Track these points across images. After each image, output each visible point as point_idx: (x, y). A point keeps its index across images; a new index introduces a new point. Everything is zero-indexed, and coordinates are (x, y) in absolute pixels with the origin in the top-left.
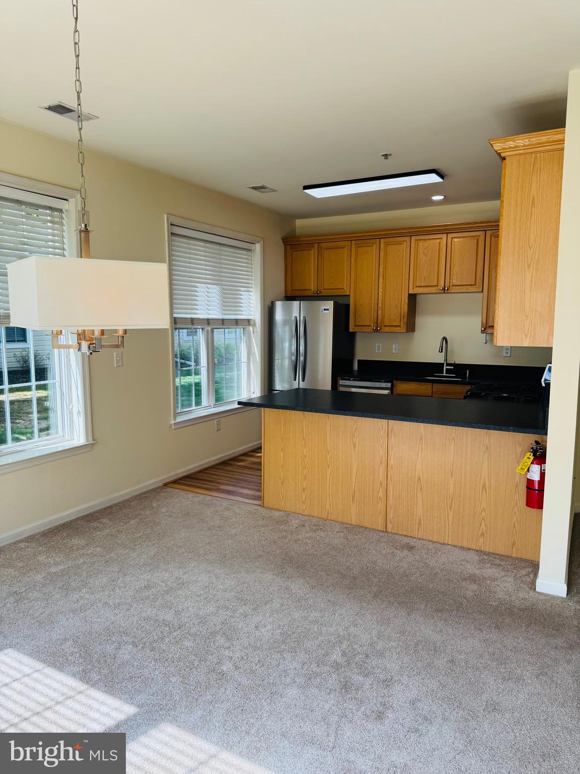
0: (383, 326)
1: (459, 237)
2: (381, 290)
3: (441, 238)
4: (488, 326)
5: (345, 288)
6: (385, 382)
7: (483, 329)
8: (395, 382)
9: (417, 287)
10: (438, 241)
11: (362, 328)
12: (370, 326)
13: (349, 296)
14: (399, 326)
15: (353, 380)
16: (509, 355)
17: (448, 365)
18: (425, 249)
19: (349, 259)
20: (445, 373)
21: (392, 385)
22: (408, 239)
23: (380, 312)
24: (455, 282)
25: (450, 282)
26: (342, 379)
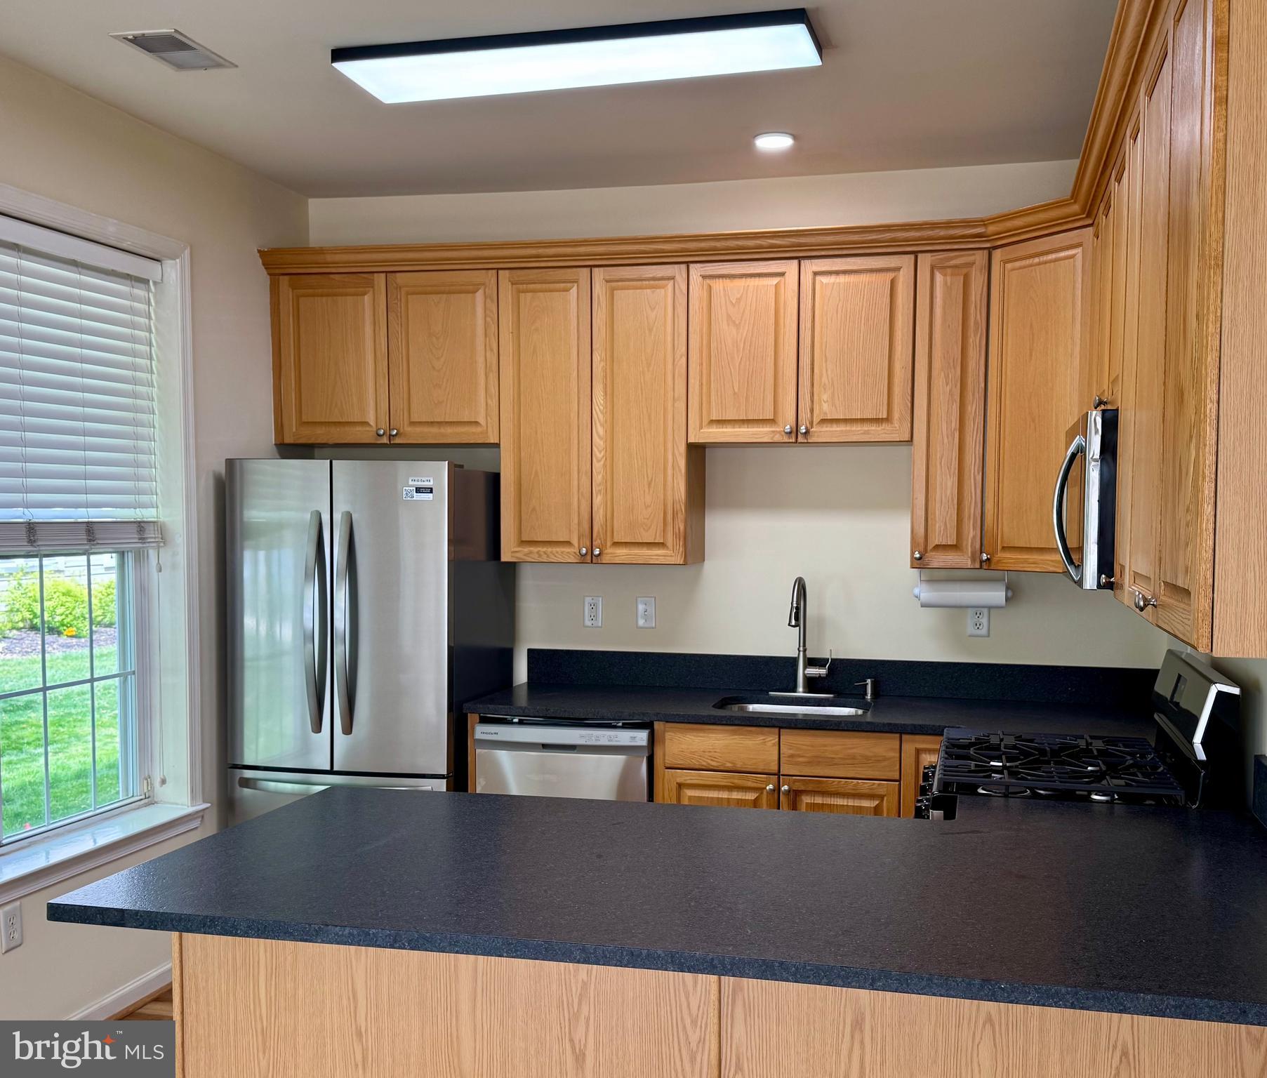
0: (609, 544)
1: (837, 273)
2: (599, 430)
3: (782, 274)
4: (930, 546)
5: (482, 421)
6: (626, 726)
7: (917, 555)
8: (658, 726)
9: (712, 422)
10: (775, 281)
11: (542, 549)
12: (568, 543)
13: (497, 445)
14: (662, 545)
15: (521, 723)
16: (984, 631)
17: (811, 662)
18: (734, 305)
19: (493, 328)
20: (800, 689)
21: (652, 739)
22: (678, 271)
23: (598, 500)
24: (825, 408)
25: (812, 411)
26: (485, 720)
